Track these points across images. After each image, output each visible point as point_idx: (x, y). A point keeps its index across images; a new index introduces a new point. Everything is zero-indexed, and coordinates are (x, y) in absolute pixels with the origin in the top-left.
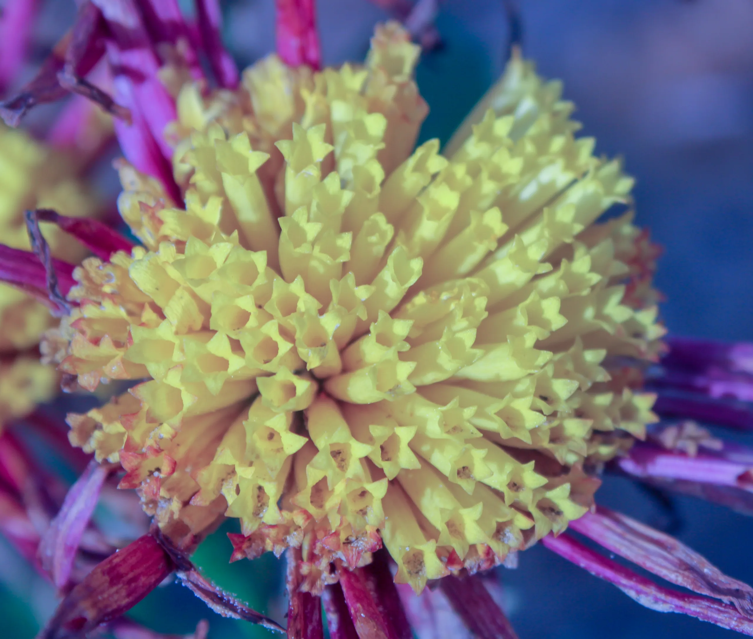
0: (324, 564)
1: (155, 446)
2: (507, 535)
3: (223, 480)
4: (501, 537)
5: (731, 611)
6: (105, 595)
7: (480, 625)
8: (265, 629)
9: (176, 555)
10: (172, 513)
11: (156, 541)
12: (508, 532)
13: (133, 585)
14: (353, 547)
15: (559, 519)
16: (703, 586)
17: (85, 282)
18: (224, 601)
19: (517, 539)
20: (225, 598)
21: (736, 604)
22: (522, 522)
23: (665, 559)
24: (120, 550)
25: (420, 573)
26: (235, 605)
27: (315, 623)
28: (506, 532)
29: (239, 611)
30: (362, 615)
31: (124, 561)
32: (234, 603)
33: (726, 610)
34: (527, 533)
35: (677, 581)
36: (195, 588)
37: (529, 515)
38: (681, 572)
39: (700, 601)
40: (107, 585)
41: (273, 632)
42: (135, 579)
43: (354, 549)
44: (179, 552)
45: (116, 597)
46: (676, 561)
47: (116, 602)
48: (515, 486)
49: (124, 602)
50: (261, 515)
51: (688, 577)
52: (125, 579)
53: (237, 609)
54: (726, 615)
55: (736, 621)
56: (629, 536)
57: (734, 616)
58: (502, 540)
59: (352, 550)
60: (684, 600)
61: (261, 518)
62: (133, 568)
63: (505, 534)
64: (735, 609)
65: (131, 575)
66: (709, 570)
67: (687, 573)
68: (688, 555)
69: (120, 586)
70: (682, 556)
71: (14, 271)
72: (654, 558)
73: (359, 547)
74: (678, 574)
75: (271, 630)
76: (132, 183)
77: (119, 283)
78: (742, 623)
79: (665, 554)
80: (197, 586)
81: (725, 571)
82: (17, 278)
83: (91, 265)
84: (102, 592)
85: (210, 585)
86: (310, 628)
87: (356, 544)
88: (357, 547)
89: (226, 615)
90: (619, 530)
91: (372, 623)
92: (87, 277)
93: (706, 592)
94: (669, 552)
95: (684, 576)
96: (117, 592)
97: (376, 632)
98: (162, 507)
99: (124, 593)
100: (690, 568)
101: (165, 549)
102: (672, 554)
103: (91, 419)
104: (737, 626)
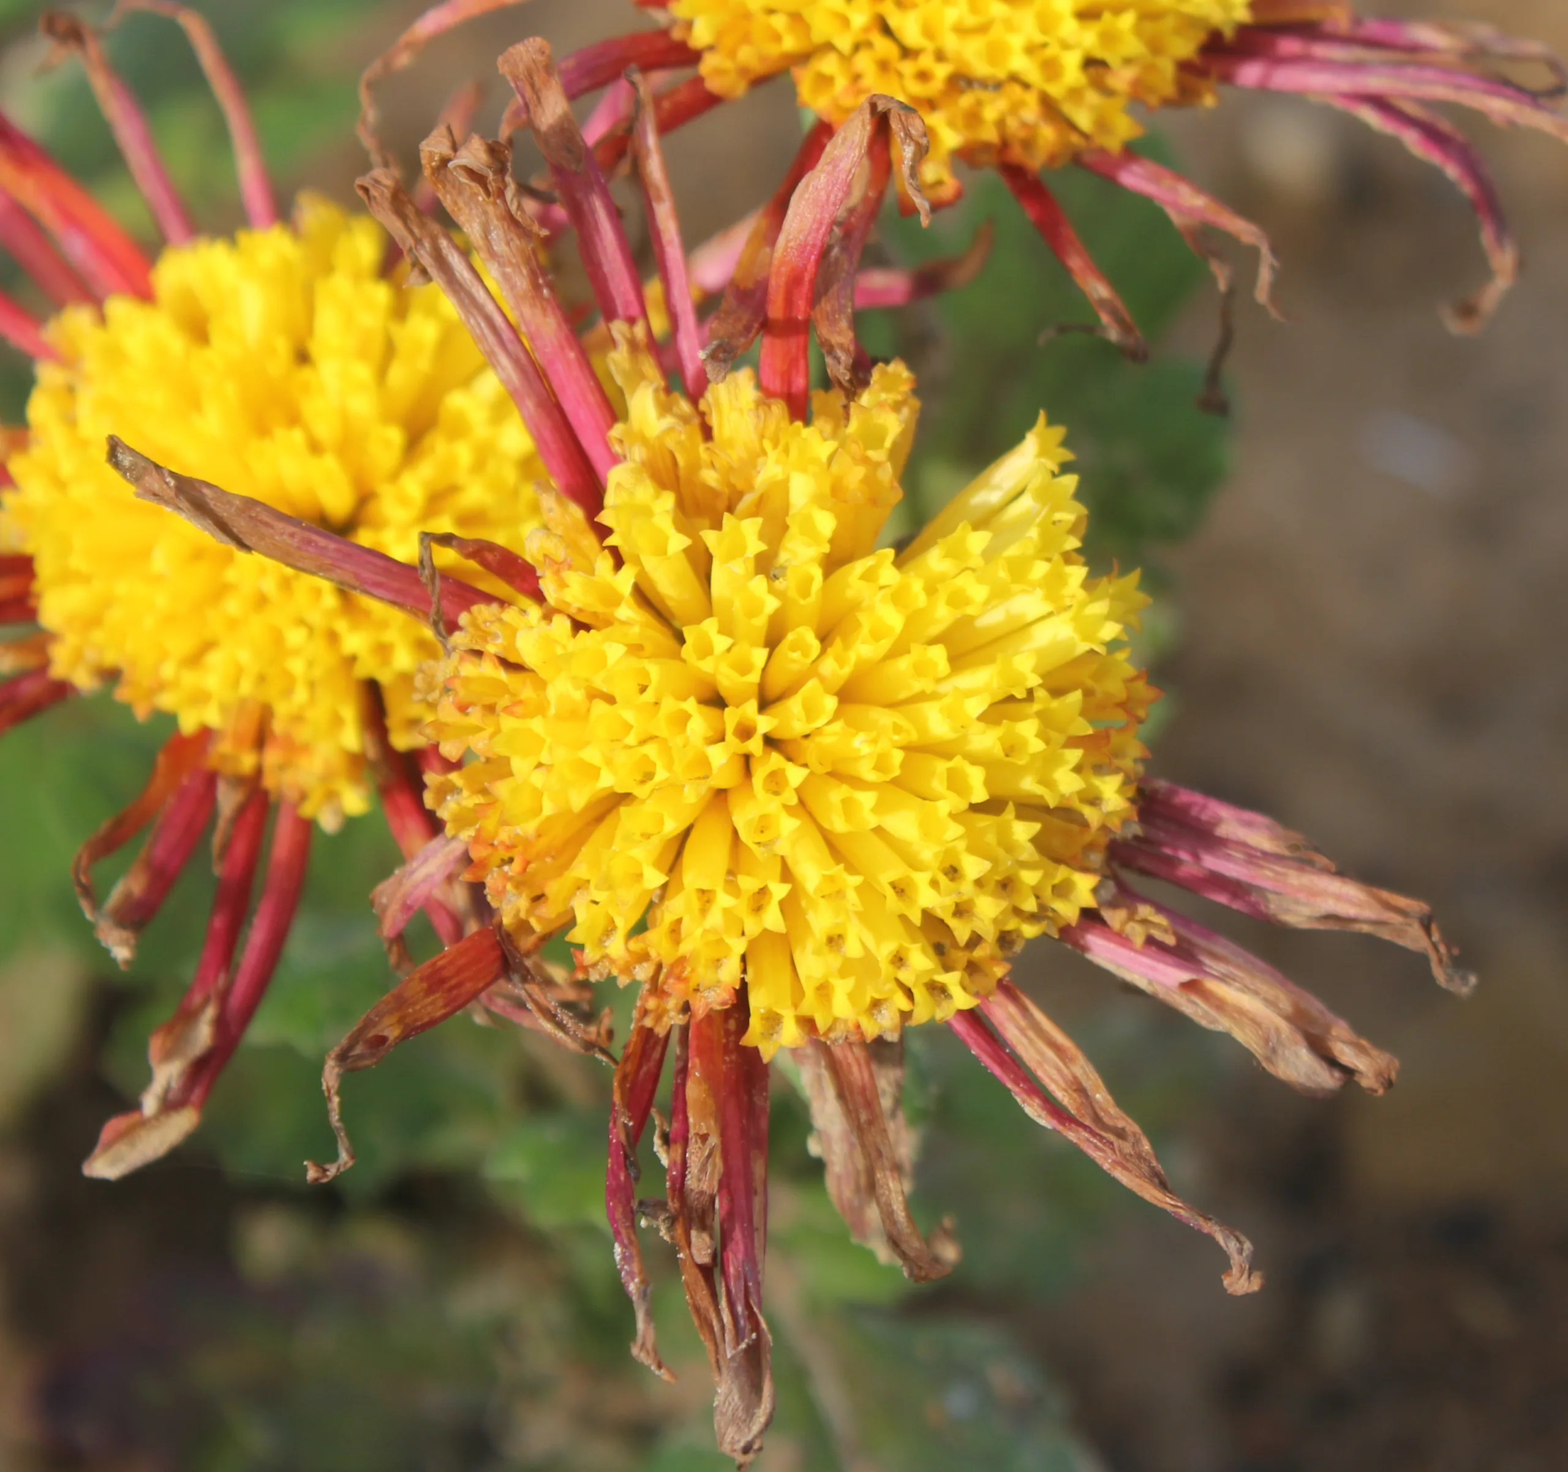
0: (672, 1004)
1: (508, 842)
2: (883, 1012)
3: (579, 888)
4: (875, 1012)
5: (1109, 1152)
6: (418, 1007)
7: (847, 1094)
8: (596, 1060)
9: (515, 958)
10: (518, 911)
11: (495, 936)
12: (884, 1009)
13: (455, 992)
14: (703, 997)
15: (945, 1004)
16: (1087, 1116)
17: (471, 630)
18: (557, 1019)
19: (892, 1019)
20: (559, 1015)
21: (1116, 1145)
22: (902, 1003)
23: (1059, 1071)
24: (449, 948)
25: (775, 1036)
26: (568, 1026)
27: (652, 1064)
28: (882, 1009)
29: (571, 1033)
30: (697, 1074)
31: (451, 962)
32: (567, 1024)
33: (1105, 1148)
34: (905, 1015)
35: (1063, 1100)
36: (529, 999)
37: (909, 994)
38: (1070, 1091)
39: (1080, 1130)
40: (421, 994)
41: (604, 1064)
42: (459, 985)
43: (703, 1000)
44: (519, 955)
45: (429, 1008)
46: (1070, 1077)
47: (429, 1014)
48: (899, 960)
49: (439, 1013)
50: (607, 944)
51: (1075, 1100)
52: (447, 985)
53: (570, 1031)
54: (1101, 1154)
55: (1109, 1164)
56: (1031, 1034)
57: (1110, 1158)
58: (875, 1017)
59: (700, 1001)
60: (1064, 1125)
61: (606, 947)
62: (460, 971)
63: (881, 1011)
64: (1113, 1150)
65: (453, 982)
66: (1101, 1096)
67: (1075, 1095)
68: (1085, 1072)
69: (438, 995)
70: (1078, 1072)
71: (398, 592)
72: (1046, 1067)
73: (709, 998)
74: (1065, 1094)
75: (602, 1061)
76: (550, 510)
77: (505, 644)
78: (1115, 1168)
79: (1061, 1064)
80: (530, 996)
81: (1119, 1102)
82: (399, 600)
83: (480, 612)
84: (415, 1004)
85: (546, 998)
86: (645, 1069)
87: (706, 994)
88: (706, 998)
89: (556, 1035)
90: (1023, 1023)
91: (705, 1086)
92: (474, 624)
93: (1087, 1122)
94: (1065, 1064)
95: (1071, 1097)
96: (433, 1003)
97: (705, 1098)
98: (510, 901)
99: (440, 1003)
100: (1081, 1090)
101: (504, 947)
102: (1068, 1067)
103: (450, 781)
104: (1109, 1169)
